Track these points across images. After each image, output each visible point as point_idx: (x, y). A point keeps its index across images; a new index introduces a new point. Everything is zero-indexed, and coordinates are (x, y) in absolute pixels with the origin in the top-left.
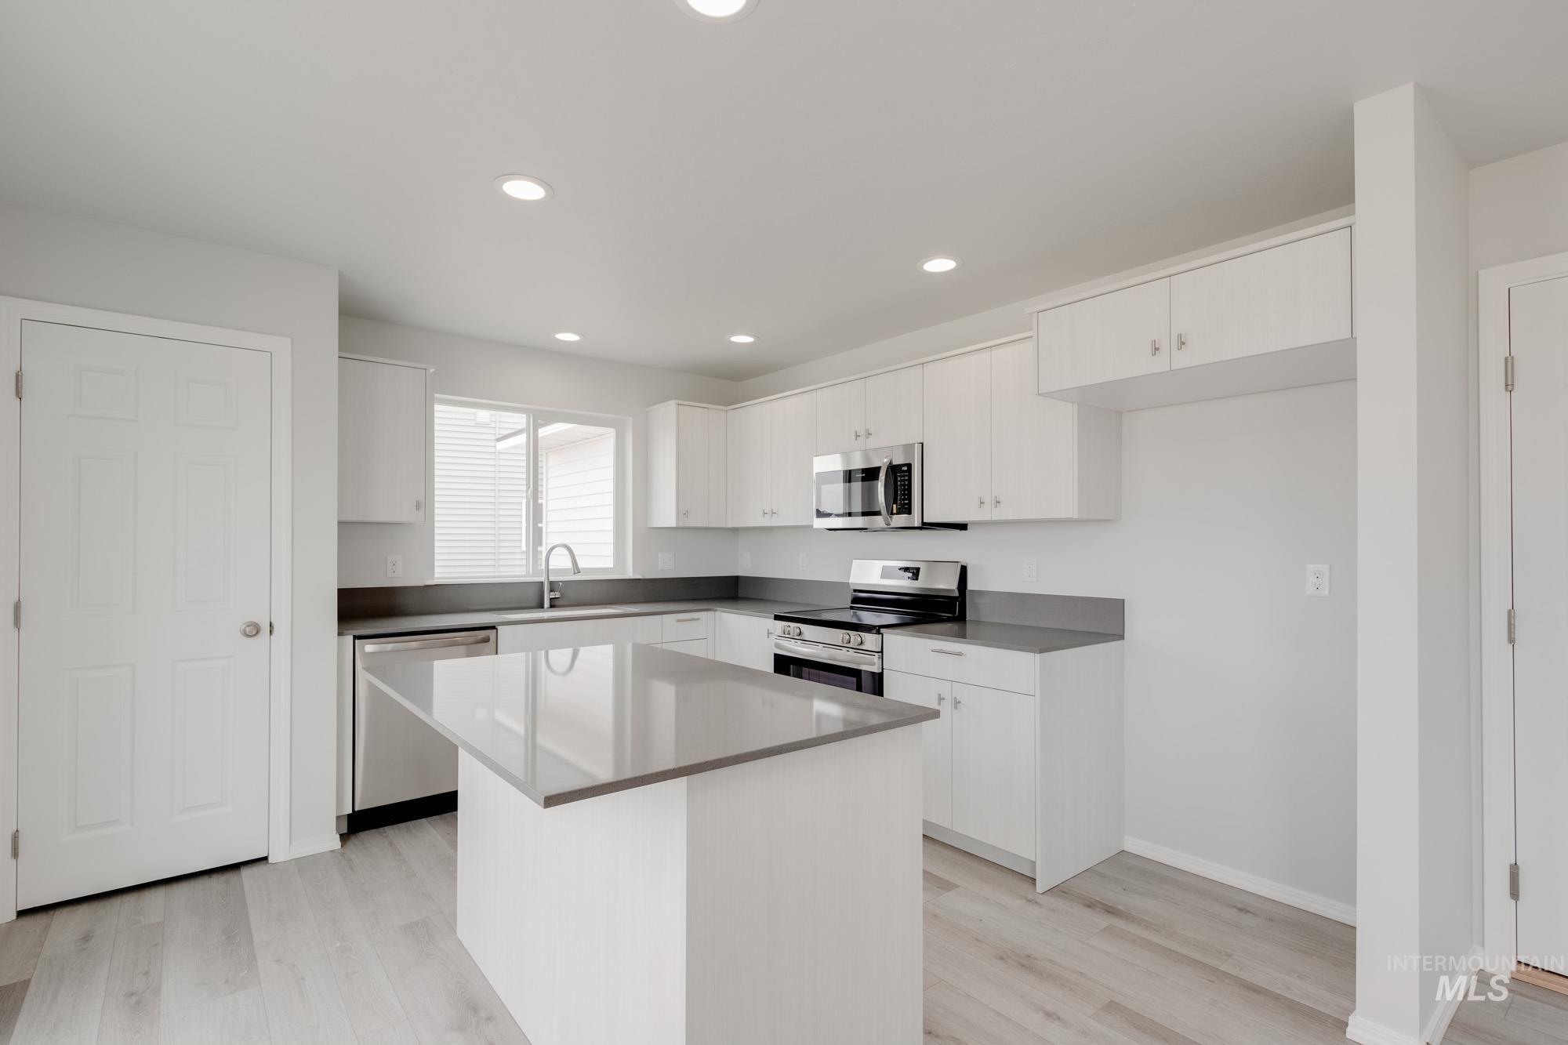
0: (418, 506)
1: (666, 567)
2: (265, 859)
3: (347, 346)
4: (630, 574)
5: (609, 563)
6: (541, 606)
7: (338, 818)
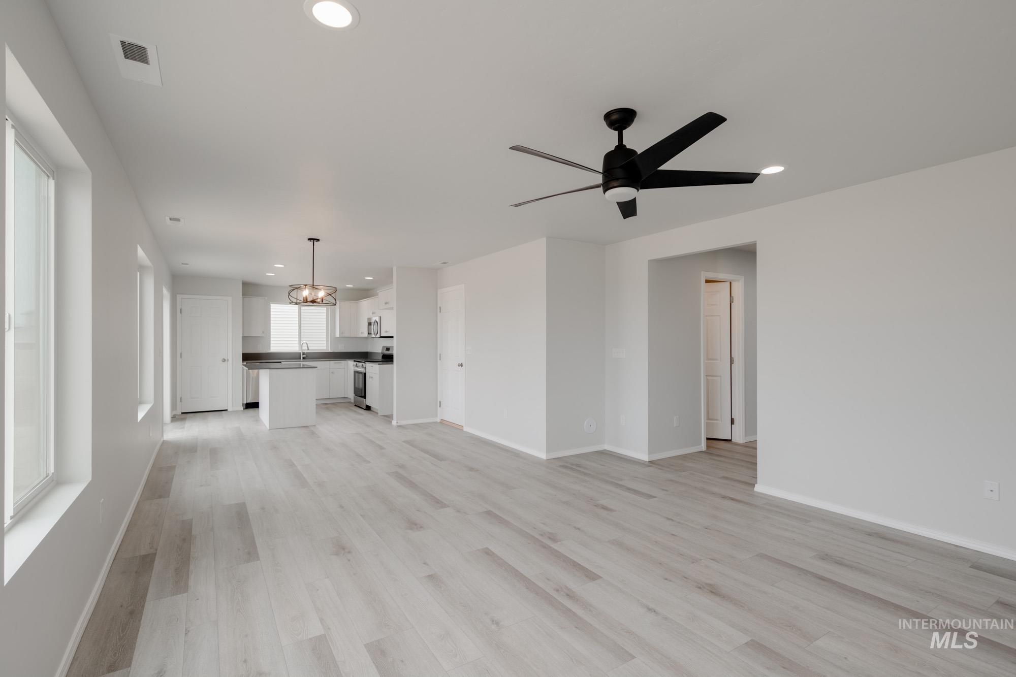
0: (263, 332)
1: (341, 348)
2: (227, 410)
3: (244, 294)
4: (330, 351)
5: (325, 348)
6: (300, 359)
7: (243, 404)
